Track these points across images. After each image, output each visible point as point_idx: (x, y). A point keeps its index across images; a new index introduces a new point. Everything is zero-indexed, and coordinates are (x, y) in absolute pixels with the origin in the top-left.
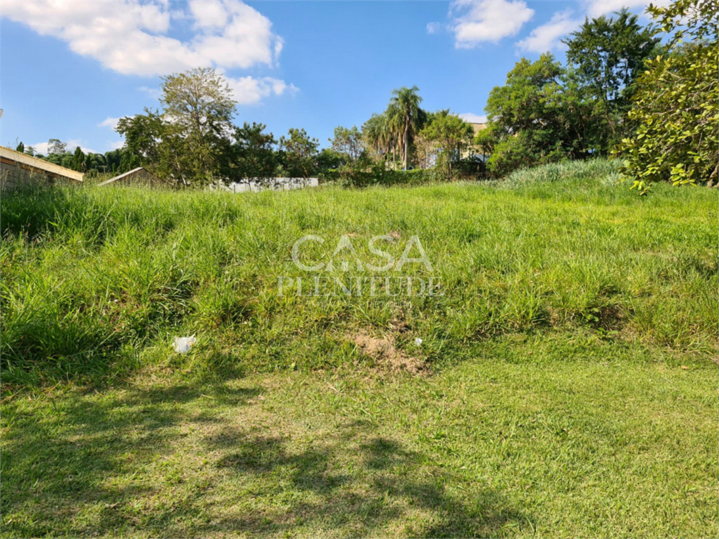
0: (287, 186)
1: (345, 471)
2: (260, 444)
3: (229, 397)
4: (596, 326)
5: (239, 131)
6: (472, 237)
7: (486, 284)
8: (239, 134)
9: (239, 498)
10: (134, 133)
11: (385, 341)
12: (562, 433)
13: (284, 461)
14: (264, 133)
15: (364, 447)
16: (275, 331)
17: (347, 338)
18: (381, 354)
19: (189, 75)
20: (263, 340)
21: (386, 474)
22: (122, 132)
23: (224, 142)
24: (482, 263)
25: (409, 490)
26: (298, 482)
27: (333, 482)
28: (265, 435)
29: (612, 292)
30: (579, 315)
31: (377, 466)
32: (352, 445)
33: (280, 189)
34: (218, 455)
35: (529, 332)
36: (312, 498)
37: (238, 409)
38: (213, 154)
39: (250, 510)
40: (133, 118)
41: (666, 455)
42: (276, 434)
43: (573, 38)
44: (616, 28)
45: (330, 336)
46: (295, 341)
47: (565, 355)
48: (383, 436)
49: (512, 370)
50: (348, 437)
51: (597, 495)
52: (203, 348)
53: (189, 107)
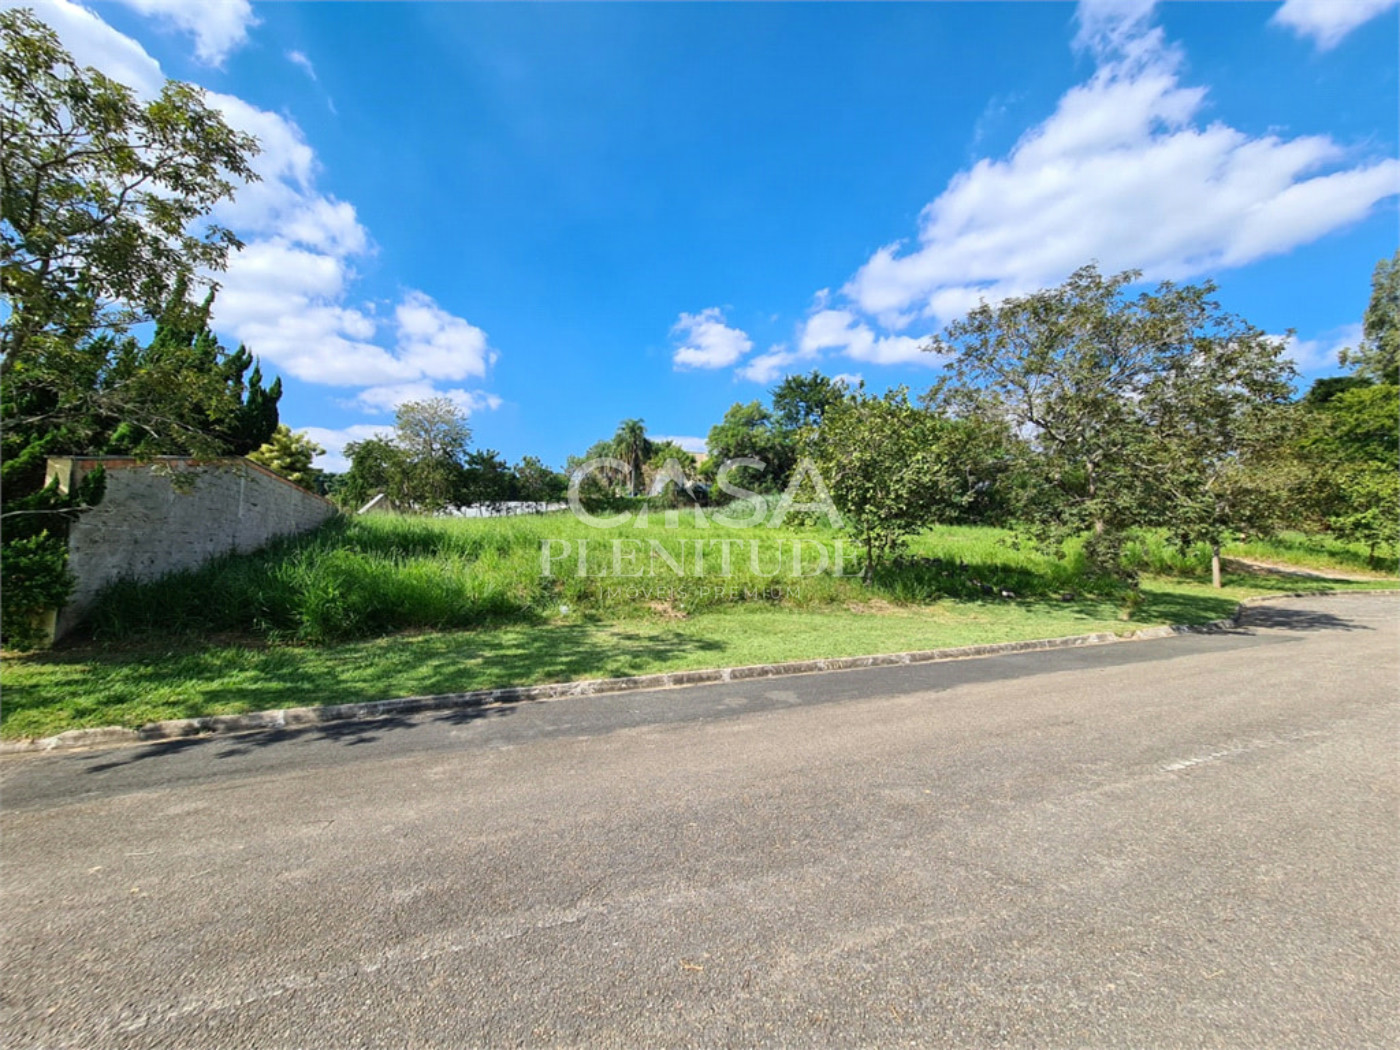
0: (518, 511)
4: (768, 598)
5: (472, 457)
8: (473, 460)
10: (362, 458)
11: (665, 606)
14: (497, 459)
16: (608, 602)
18: (665, 611)
19: (424, 404)
20: (604, 607)
22: (348, 456)
23: (458, 467)
30: (760, 594)
33: (512, 513)
35: (736, 602)
38: (446, 480)
40: (361, 442)
43: (777, 390)
44: (810, 385)
45: (637, 605)
46: (621, 607)
47: (753, 611)
53: (422, 433)
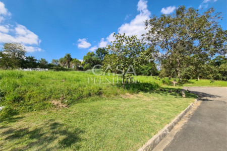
0: (40, 70)
1: (45, 132)
2: (21, 130)
3: (13, 120)
4: (98, 95)
6: (79, 81)
7: (80, 89)
8: (27, 58)
9: (12, 146)
11: (59, 102)
12: (91, 114)
13: (28, 133)
14: (34, 58)
15: (51, 125)
16: (30, 102)
17: (50, 102)
18: (58, 105)
20: (26, 105)
21: (55, 130)
23: (23, 60)
24: (80, 86)
25: (60, 132)
26: (31, 138)
27: (41, 135)
28: (23, 128)
29: (100, 89)
30: (96, 94)
31: (53, 129)
32: (48, 125)
33: (38, 71)
34: (6, 136)
35: (88, 97)
36: (35, 140)
37: (16, 123)
38: (19, 62)
39: (14, 148)
41: (107, 114)
42: (27, 127)
43: (96, 50)
44: (102, 50)
45: (45, 102)
46: (36, 104)
47: (93, 100)
48: (56, 121)
49: (84, 104)
50: (47, 124)
51: (96, 124)
52: (6, 109)
53: (12, 51)
